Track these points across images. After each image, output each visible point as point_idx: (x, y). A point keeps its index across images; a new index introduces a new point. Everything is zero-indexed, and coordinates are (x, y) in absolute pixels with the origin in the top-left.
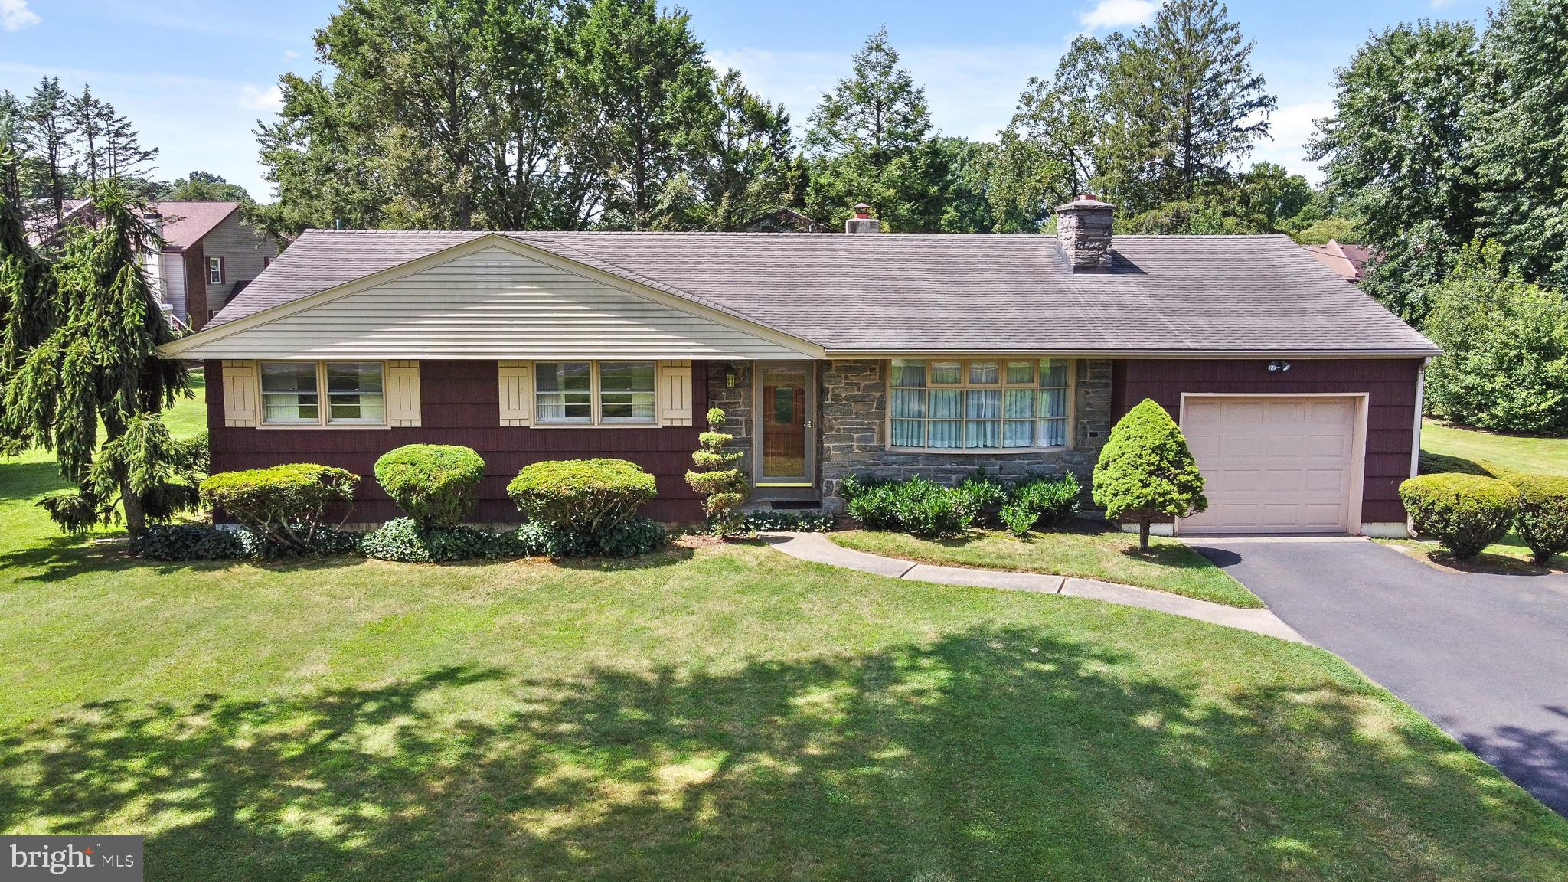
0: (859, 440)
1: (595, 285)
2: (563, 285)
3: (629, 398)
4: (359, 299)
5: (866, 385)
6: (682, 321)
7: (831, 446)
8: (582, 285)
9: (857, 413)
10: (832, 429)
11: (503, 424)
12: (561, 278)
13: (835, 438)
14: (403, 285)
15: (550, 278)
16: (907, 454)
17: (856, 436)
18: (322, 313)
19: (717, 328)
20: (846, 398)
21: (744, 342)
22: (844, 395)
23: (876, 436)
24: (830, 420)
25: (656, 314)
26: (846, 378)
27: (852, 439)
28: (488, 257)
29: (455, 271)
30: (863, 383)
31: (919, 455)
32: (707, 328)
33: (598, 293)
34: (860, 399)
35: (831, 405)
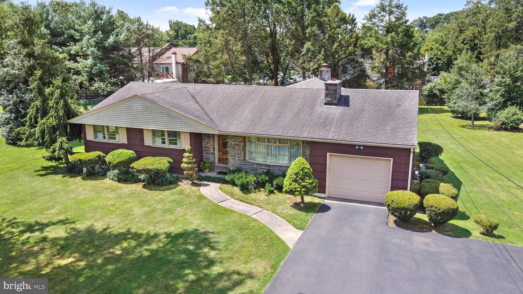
0: (238, 157)
1: (161, 110)
2: (153, 109)
3: (176, 140)
4: (109, 110)
5: (239, 141)
6: (182, 121)
7: (230, 158)
8: (158, 109)
9: (237, 149)
10: (230, 153)
11: (145, 145)
12: (153, 107)
13: (231, 156)
14: (118, 107)
15: (150, 107)
16: (252, 162)
17: (237, 156)
18: (101, 114)
19: (191, 123)
20: (233, 144)
21: (198, 128)
22: (233, 143)
23: (242, 156)
24: (229, 150)
25: (176, 118)
26: (233, 138)
27: (235, 156)
28: (136, 101)
29: (129, 104)
30: (238, 140)
31: (254, 163)
32: (189, 123)
33: (162, 112)
34: (237, 145)
35: (230, 146)
